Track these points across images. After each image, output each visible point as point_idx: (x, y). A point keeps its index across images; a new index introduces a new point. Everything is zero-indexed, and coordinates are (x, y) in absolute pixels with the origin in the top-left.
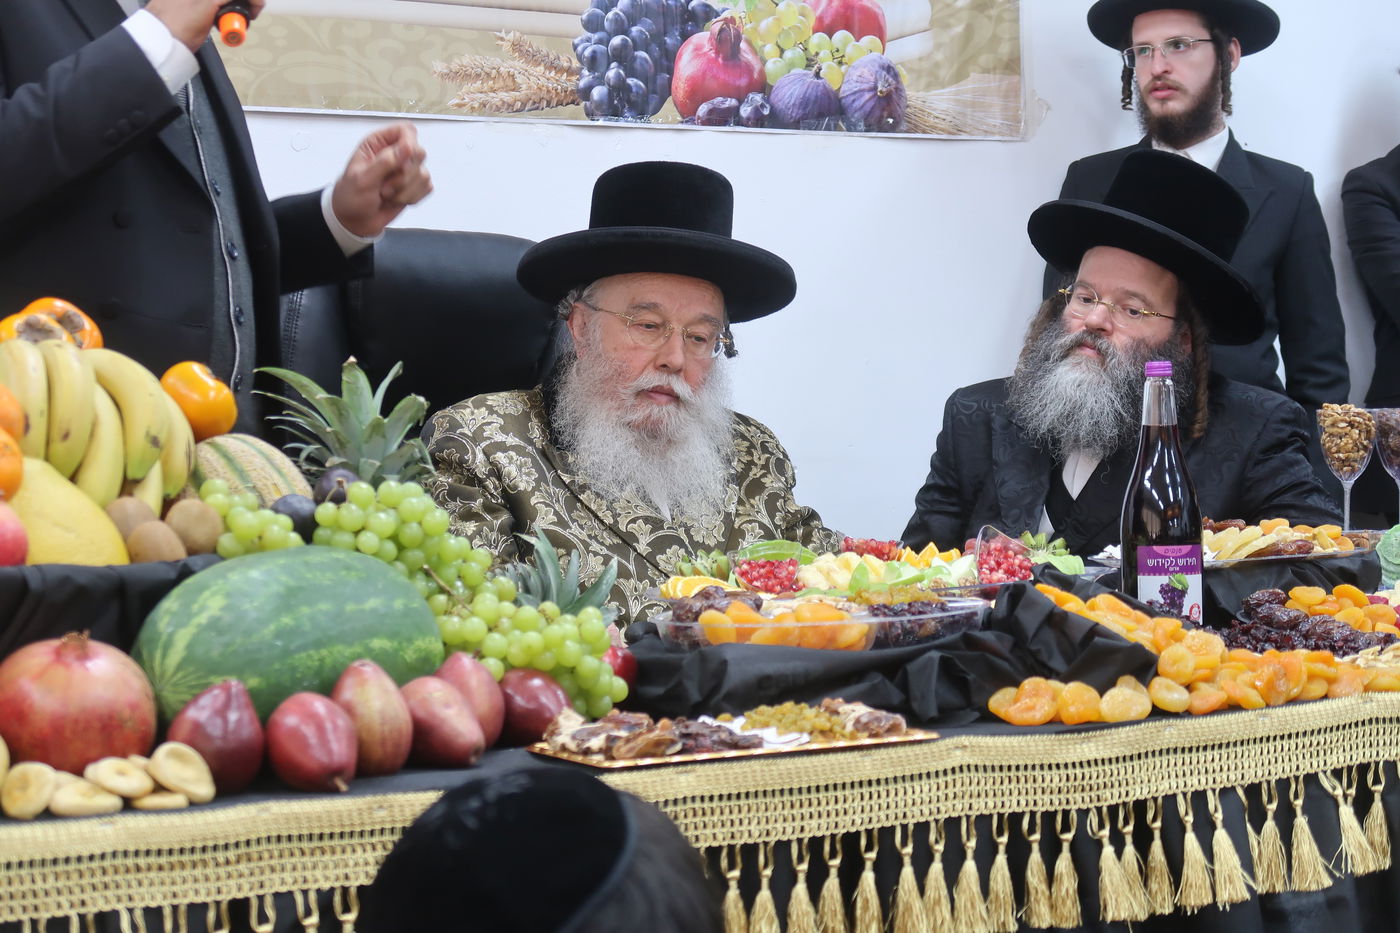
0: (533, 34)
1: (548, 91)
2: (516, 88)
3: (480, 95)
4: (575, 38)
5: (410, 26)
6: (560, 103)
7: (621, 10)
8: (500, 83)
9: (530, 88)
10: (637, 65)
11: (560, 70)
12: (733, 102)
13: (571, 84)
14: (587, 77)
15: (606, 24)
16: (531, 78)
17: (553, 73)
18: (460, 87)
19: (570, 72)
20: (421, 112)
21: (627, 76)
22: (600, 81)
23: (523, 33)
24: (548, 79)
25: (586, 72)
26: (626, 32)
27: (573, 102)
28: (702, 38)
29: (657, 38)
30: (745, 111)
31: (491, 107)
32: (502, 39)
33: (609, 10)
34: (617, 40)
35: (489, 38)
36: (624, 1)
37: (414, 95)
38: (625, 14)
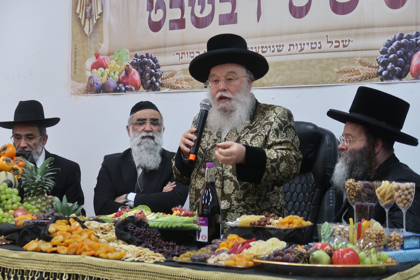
0: (365, 57)
1: (369, 74)
2: (360, 74)
3: (348, 77)
4: (377, 57)
5: (328, 59)
6: (373, 77)
7: (394, 46)
8: (355, 73)
9: (364, 73)
10: (399, 63)
11: (373, 67)
13: (375, 71)
15: (388, 51)
16: (364, 70)
17: (371, 68)
18: (343, 75)
19: (378, 67)
20: (330, 84)
21: (395, 66)
22: (385, 69)
23: (362, 57)
24: (369, 70)
25: (380, 67)
26: (396, 53)
27: (376, 77)
29: (405, 53)
31: (352, 80)
32: (356, 60)
33: (390, 47)
34: (392, 56)
35: (351, 60)
36: (395, 44)
37: (328, 79)
38: (395, 47)
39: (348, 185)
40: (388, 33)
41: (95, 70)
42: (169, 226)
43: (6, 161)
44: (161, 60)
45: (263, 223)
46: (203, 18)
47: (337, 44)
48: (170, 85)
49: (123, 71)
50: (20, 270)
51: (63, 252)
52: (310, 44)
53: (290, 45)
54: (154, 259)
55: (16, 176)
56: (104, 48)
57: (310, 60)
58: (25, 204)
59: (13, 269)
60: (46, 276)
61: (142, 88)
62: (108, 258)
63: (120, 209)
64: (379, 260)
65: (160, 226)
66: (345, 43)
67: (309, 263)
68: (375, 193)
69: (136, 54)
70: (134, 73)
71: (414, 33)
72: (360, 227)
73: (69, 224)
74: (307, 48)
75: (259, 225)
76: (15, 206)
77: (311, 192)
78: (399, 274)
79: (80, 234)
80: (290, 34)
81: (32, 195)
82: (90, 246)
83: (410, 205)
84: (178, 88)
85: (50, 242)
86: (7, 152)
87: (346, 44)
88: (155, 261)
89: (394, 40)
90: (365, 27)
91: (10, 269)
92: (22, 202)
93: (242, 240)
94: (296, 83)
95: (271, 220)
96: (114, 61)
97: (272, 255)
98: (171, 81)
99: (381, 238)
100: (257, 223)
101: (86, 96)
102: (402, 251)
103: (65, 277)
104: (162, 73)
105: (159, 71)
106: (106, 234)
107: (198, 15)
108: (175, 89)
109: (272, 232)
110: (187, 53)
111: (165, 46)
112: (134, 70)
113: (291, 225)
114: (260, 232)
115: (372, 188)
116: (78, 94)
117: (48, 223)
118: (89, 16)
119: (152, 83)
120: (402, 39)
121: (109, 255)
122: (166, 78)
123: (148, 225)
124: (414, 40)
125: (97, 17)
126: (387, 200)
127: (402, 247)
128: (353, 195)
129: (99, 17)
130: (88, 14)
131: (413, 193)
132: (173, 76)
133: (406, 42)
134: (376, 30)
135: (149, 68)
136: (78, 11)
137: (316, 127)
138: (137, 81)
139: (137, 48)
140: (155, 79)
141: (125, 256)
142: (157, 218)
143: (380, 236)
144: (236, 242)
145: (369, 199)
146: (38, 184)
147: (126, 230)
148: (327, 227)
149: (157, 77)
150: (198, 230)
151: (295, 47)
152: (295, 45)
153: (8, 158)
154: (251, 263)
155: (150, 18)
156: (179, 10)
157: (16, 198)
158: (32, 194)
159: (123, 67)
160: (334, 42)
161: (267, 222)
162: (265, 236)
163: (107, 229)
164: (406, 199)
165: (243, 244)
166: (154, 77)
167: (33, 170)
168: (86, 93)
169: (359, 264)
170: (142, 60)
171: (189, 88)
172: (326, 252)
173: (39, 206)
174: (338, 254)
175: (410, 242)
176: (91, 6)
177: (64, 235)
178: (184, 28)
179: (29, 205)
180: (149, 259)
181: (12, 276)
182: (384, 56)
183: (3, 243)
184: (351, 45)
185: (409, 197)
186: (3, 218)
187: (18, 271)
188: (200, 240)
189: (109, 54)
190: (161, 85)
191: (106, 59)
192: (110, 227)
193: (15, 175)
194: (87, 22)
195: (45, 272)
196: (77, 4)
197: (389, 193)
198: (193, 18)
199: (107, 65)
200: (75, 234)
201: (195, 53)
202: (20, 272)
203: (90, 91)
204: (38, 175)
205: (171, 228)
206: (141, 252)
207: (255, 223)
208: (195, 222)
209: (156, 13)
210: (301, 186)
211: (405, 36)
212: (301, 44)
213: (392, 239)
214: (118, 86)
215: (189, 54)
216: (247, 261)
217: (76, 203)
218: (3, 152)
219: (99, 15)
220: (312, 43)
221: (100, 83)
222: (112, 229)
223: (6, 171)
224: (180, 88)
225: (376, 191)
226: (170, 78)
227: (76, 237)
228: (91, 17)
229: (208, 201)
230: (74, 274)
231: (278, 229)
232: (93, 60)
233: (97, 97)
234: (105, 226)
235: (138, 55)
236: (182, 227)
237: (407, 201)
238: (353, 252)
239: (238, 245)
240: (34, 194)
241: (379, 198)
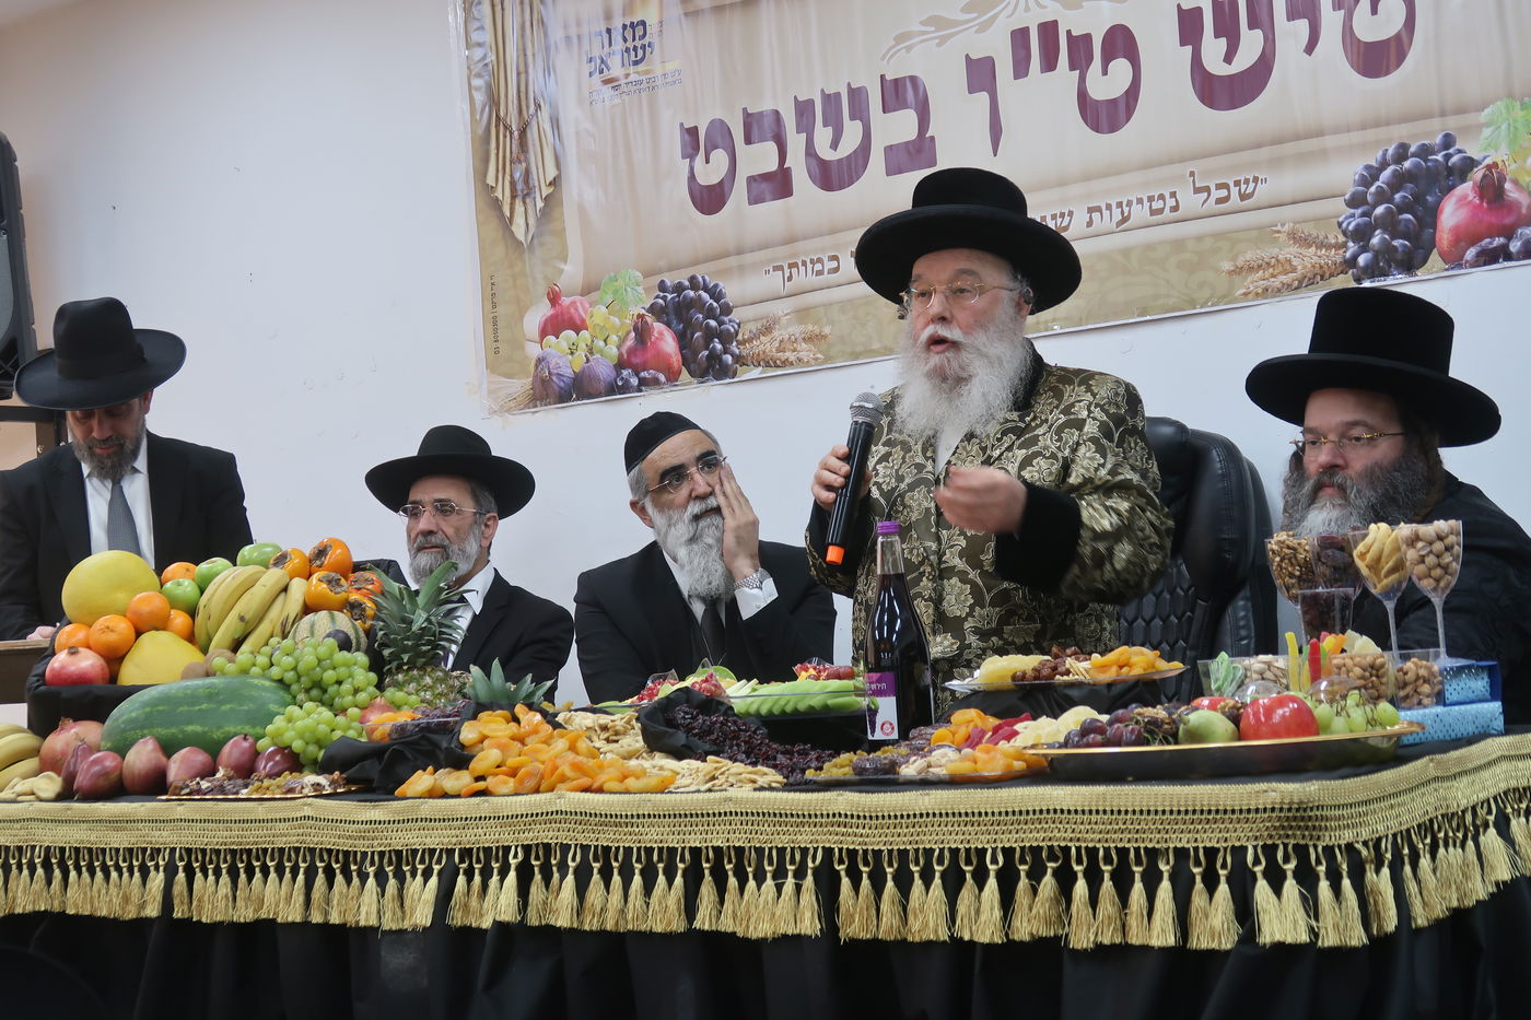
0: (1305, 221)
1: (1321, 267)
2: (1294, 270)
3: (1262, 282)
4: (1338, 217)
5: (1200, 238)
6: (1331, 275)
7: (1383, 183)
8: (1280, 268)
9: (1305, 267)
10: (1401, 227)
11: (1329, 247)
12: (1502, 240)
13: (1336, 256)
14: (1352, 247)
15: (1369, 198)
16: (1305, 259)
17: (1323, 251)
18: (1246, 278)
19: (1338, 246)
20: (1212, 306)
21: (1393, 238)
22: (1364, 249)
23: (1295, 223)
24: (1320, 257)
25: (1351, 244)
26: (1390, 200)
28: (1466, 189)
29: (1418, 198)
30: (1515, 246)
31: (1272, 291)
32: (1279, 232)
33: (1372, 184)
34: (1380, 210)
35: (1266, 233)
36: (1386, 174)
37: (1206, 293)
38: (1388, 184)
39: (1275, 547)
40: (1364, 147)
41: (551, 338)
42: (789, 709)
43: (329, 582)
44: (732, 291)
45: (1046, 672)
46: (840, 161)
47: (1224, 193)
48: (762, 356)
49: (628, 333)
50: (390, 851)
51: (505, 790)
52: (1145, 200)
53: (1091, 210)
54: (754, 782)
55: (357, 623)
56: (571, 273)
57: (1150, 247)
58: (390, 692)
59: (373, 853)
60: (462, 861)
61: (685, 374)
62: (627, 792)
63: (650, 684)
64: (1371, 722)
65: (764, 711)
66: (1243, 187)
67: (1176, 743)
68: (1353, 561)
69: (662, 282)
70: (661, 334)
71: (1438, 139)
72: (1315, 650)
73: (516, 720)
74: (1139, 213)
75: (1036, 678)
76: (362, 697)
77: (1183, 614)
78: (1432, 760)
79: (547, 742)
80: (1087, 177)
81: (405, 667)
82: (576, 767)
83: (1454, 583)
84: (786, 363)
85: (467, 769)
86: (327, 560)
87: (1249, 190)
88: (757, 786)
89: (1384, 165)
90: (1297, 137)
91: (364, 854)
92: (380, 686)
93: (993, 721)
94: (1116, 315)
95: (1070, 662)
96: (604, 308)
97: (1076, 735)
98: (765, 345)
99: (1377, 676)
100: (1030, 673)
101: (533, 412)
102: (1440, 709)
103: (515, 856)
104: (739, 325)
105: (730, 321)
106: (617, 741)
107: (826, 153)
108: (779, 366)
109: (1074, 693)
110: (804, 263)
111: (740, 252)
112: (658, 327)
113: (1125, 670)
114: (1041, 697)
115: (1342, 549)
116: (509, 410)
117: (456, 722)
118: (522, 190)
119: (714, 358)
120: (1406, 158)
121: (631, 783)
122: (750, 340)
123: (731, 708)
124: (1439, 157)
125: (546, 191)
126: (1386, 576)
127: (1440, 699)
128: (1291, 575)
129: (551, 189)
130: (520, 186)
131: (1456, 547)
132: (771, 332)
133: (1417, 166)
134: (1329, 141)
135: (701, 316)
136: (491, 181)
137: (1181, 428)
138: (670, 356)
139: (662, 263)
140: (719, 346)
141: (673, 783)
142: (754, 690)
143: (1375, 669)
144: (976, 727)
145: (1336, 580)
146: (420, 637)
147: (672, 723)
148: (1225, 664)
149: (726, 338)
150: (869, 709)
151: (1106, 213)
152: (1104, 208)
153: (333, 574)
154: (1019, 765)
155: (692, 177)
156: (771, 147)
157: (364, 677)
158: (406, 664)
159: (629, 322)
160: (1213, 188)
161: (1059, 669)
162: (1055, 706)
163: (618, 728)
164: (1439, 565)
165: (996, 730)
166: (716, 340)
167: (403, 599)
168: (531, 405)
169: (1318, 734)
170: (679, 296)
171: (816, 359)
172: (1223, 713)
173: (428, 695)
174: (1256, 714)
175: (1462, 684)
176: (527, 160)
177: (503, 748)
178: (789, 194)
179: (399, 696)
180: (739, 784)
181: (371, 870)
182: (1360, 211)
183: (339, 791)
184: (1263, 192)
185: (1447, 558)
186: (333, 730)
187: (387, 855)
188: (878, 736)
189: (588, 289)
190: (738, 359)
191: (579, 305)
192: (628, 722)
193: (356, 620)
194: (519, 208)
195: (460, 849)
196: (486, 161)
197: (1390, 556)
198: (814, 162)
199: (583, 321)
200: (532, 743)
201: (826, 260)
202: (390, 857)
203: (541, 399)
204: (419, 611)
205: (796, 711)
206: (716, 769)
207: (1024, 674)
208: (858, 692)
209: (707, 161)
210: (1154, 598)
211: (1413, 149)
212: (1120, 205)
213: (1410, 677)
214: (619, 374)
215: (809, 266)
216: (1010, 760)
217: (529, 677)
218: (318, 562)
219: (550, 184)
220: (1151, 199)
221: (568, 372)
222: (633, 728)
223: (330, 609)
224: (792, 364)
225: (1355, 553)
226: (762, 338)
227: (537, 751)
228: (528, 193)
229: (891, 631)
230: (537, 845)
231: (1089, 684)
232: (541, 312)
233: (561, 412)
234: (612, 721)
235: (668, 283)
236: (826, 707)
237: (1443, 572)
238: (1296, 706)
239: (983, 733)
240: (412, 665)
241: (1365, 571)
